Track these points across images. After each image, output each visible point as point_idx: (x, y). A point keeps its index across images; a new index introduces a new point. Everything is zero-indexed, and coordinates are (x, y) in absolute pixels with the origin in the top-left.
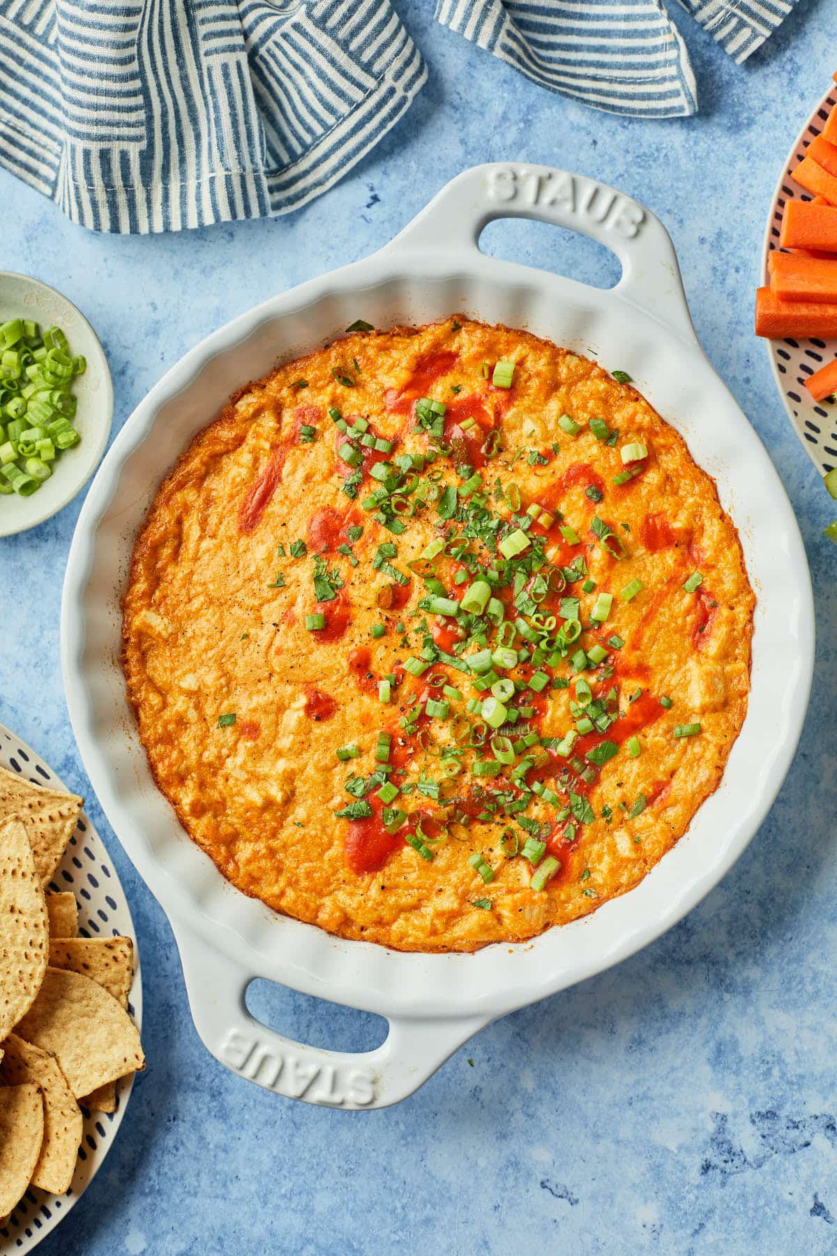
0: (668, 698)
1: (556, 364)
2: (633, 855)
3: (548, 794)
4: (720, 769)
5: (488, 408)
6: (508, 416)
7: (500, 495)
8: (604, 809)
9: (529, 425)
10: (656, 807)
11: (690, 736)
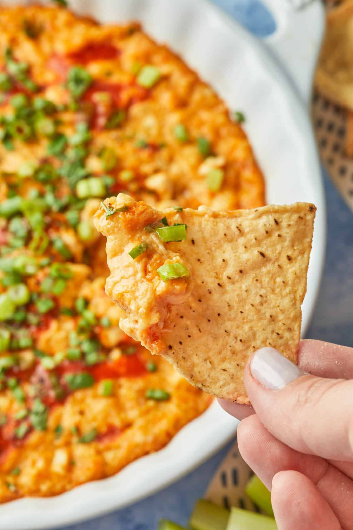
0: (155, 365)
1: (192, 91)
2: (63, 473)
3: (18, 392)
4: (169, 436)
5: (125, 96)
6: (136, 110)
7: (100, 155)
8: (57, 426)
9: (149, 122)
10: (101, 445)
11: (159, 401)
